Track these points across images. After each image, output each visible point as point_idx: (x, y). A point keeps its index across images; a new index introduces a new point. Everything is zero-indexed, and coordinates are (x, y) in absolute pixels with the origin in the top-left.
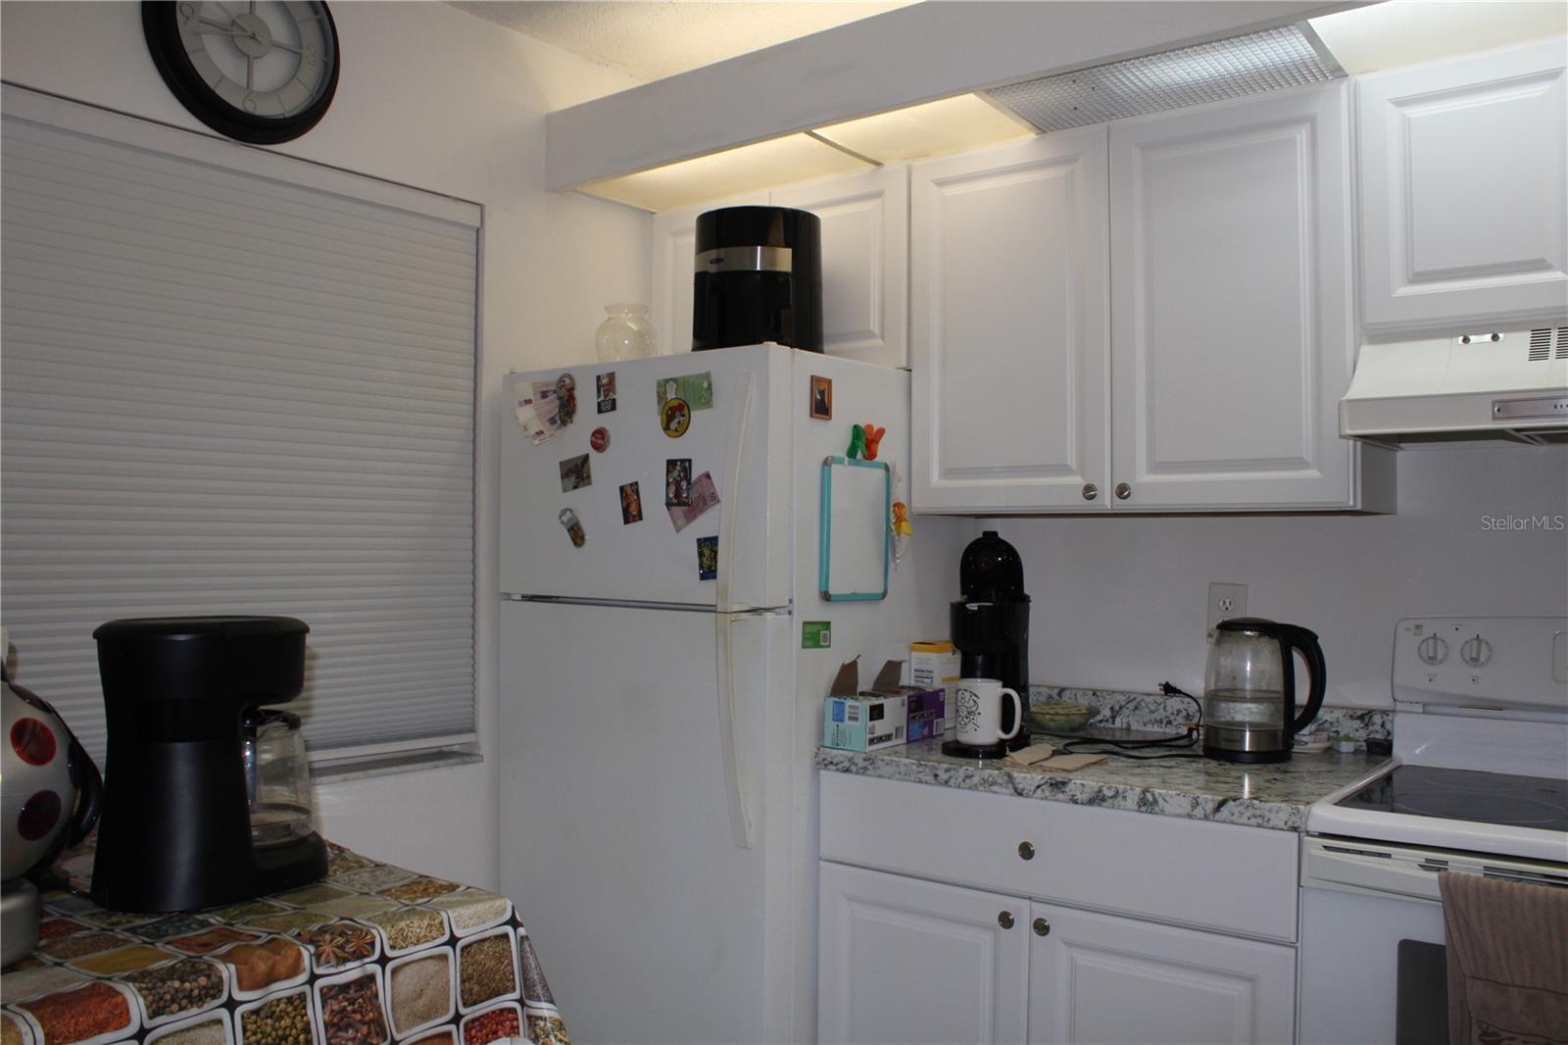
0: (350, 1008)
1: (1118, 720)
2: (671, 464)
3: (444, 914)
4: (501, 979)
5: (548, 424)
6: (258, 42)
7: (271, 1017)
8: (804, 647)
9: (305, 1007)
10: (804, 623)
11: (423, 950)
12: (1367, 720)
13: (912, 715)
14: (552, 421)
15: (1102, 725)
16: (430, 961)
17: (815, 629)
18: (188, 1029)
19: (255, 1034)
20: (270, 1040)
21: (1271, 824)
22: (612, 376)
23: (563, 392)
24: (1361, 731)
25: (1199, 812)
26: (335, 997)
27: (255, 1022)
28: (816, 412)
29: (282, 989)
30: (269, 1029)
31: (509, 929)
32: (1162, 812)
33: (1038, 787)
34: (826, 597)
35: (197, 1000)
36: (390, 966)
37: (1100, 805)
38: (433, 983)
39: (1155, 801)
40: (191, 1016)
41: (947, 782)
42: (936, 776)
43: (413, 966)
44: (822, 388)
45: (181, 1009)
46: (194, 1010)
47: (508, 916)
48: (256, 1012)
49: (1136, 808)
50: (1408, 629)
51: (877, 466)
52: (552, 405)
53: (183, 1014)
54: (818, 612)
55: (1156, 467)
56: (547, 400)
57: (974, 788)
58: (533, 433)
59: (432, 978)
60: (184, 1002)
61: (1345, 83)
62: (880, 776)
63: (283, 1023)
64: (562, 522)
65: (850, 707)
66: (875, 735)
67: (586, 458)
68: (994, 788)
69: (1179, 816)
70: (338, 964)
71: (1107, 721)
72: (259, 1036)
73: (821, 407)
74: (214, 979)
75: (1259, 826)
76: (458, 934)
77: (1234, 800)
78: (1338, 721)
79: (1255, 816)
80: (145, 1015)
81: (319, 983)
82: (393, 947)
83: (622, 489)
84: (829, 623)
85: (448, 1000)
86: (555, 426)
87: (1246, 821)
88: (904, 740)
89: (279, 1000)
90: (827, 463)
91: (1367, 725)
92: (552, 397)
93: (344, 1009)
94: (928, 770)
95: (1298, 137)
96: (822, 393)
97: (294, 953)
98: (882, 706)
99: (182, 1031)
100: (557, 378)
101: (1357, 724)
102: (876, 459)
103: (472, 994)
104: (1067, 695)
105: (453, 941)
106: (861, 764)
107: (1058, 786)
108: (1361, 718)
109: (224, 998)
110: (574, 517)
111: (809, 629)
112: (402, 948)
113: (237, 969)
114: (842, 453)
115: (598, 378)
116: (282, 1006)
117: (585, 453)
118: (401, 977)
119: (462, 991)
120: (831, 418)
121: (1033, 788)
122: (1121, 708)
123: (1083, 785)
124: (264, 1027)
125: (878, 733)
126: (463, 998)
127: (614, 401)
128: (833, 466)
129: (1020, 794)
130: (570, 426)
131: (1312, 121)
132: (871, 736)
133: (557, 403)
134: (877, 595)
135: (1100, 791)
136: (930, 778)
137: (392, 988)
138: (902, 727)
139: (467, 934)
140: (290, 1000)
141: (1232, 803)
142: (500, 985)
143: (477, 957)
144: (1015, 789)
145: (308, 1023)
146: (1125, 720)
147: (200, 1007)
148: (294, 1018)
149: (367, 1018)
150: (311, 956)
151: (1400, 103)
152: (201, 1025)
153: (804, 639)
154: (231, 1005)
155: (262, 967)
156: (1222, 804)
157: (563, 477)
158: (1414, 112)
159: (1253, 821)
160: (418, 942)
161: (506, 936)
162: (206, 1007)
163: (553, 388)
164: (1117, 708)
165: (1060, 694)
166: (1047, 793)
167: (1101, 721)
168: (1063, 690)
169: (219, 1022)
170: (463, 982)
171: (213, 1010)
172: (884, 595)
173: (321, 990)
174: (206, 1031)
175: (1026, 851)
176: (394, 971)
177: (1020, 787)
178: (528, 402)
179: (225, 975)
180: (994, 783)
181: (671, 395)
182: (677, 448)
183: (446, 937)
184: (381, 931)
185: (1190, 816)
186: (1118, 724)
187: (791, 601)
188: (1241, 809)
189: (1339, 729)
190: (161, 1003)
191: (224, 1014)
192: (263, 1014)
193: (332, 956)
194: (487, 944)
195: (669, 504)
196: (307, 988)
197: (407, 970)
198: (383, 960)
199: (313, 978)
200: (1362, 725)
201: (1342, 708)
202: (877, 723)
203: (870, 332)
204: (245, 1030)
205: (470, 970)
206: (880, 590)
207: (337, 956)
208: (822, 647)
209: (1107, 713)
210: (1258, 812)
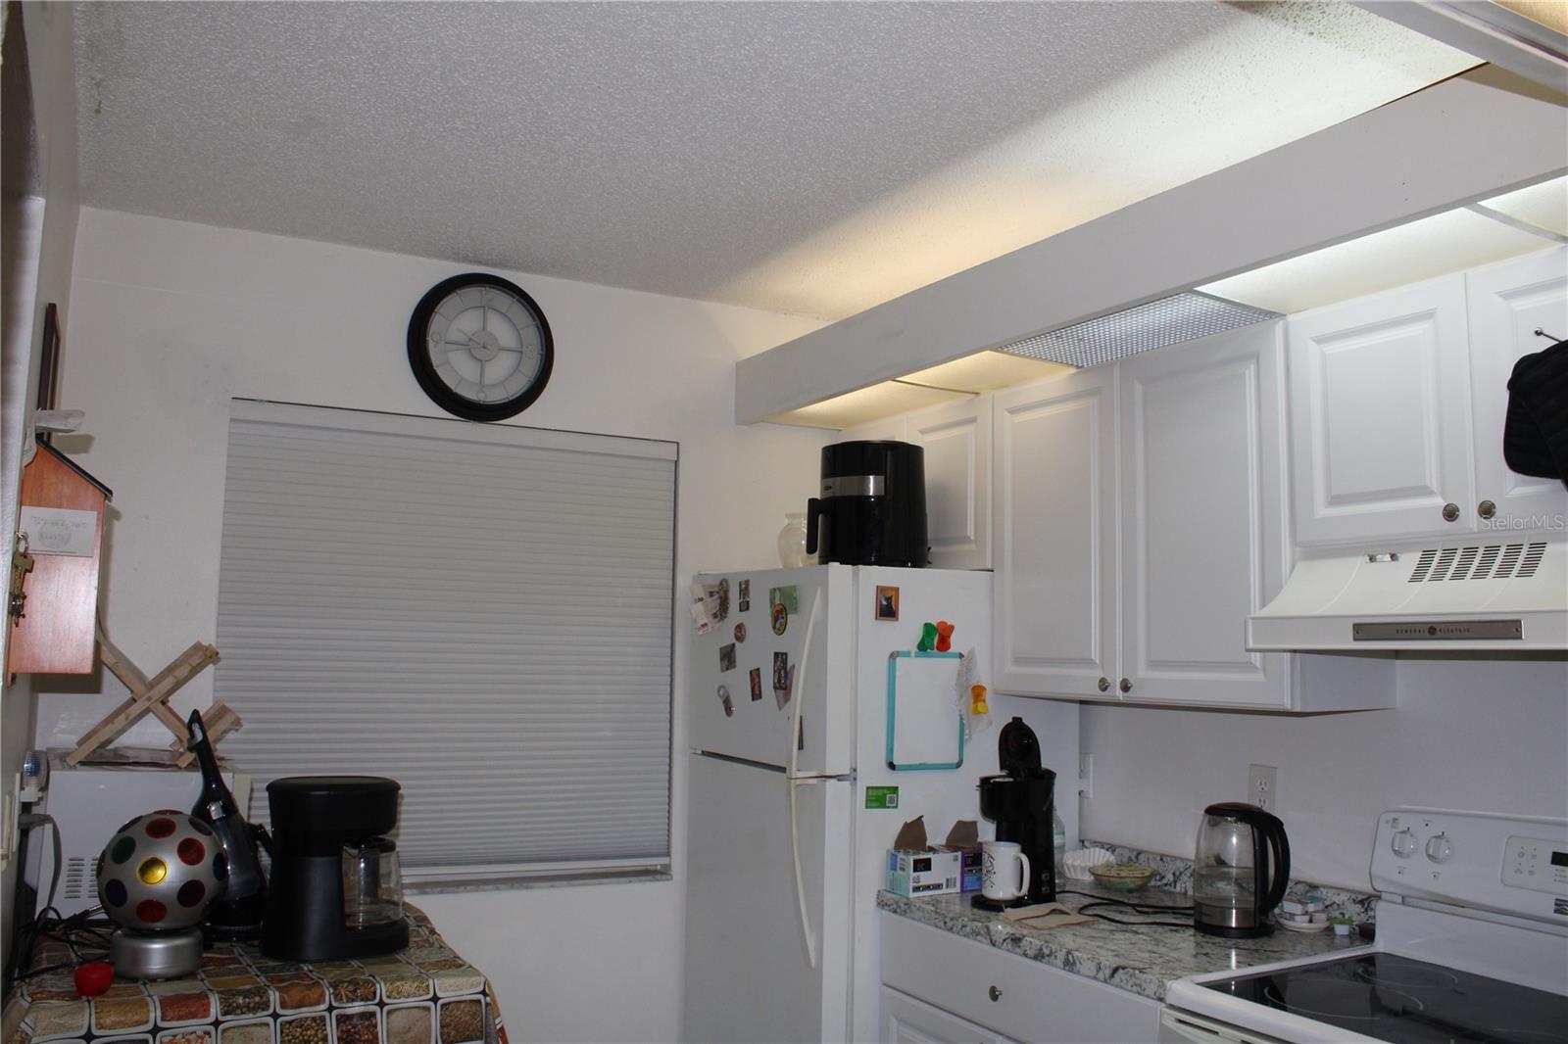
0: (352, 1030)
1: (1178, 885)
2: (776, 655)
3: (431, 982)
4: (474, 1030)
5: (711, 618)
6: (489, 349)
7: (300, 1027)
8: (867, 807)
9: (325, 1025)
10: (868, 788)
11: (411, 1002)
12: (1366, 906)
13: (966, 869)
14: (715, 616)
15: (1166, 888)
16: (416, 1010)
17: (880, 793)
18: (247, 1026)
19: (287, 1035)
20: (297, 1041)
21: (1146, 992)
22: (747, 582)
23: (722, 593)
24: (1362, 915)
25: (1101, 975)
26: (344, 1022)
27: (288, 1029)
28: (881, 616)
29: (306, 1012)
30: (298, 1034)
31: (481, 997)
32: (1078, 972)
33: (1004, 940)
34: (892, 766)
35: (254, 1009)
36: (386, 1009)
37: (1041, 961)
38: (419, 1024)
39: (1074, 963)
40: (248, 1018)
41: (951, 929)
42: (945, 923)
43: (404, 1011)
44: (889, 595)
45: (242, 1013)
46: (251, 1015)
47: (481, 989)
48: (290, 1023)
49: (1062, 966)
50: (1388, 822)
51: (953, 656)
52: (714, 603)
53: (244, 1016)
54: (886, 779)
55: (1153, 664)
56: (714, 598)
57: (966, 936)
58: (699, 625)
59: (418, 1021)
60: (244, 1010)
61: (1281, 323)
62: (913, 919)
63: (309, 1033)
64: (719, 695)
65: (901, 859)
66: (920, 884)
67: (734, 645)
68: (979, 938)
69: (1088, 977)
70: (347, 1002)
71: (1170, 885)
72: (290, 1037)
73: (887, 610)
74: (264, 999)
75: (1139, 993)
76: (439, 995)
77: (1123, 969)
78: (1343, 904)
79: (1136, 985)
80: (219, 1013)
81: (335, 1012)
82: (389, 997)
83: (751, 672)
84: (897, 788)
85: (430, 1037)
86: (717, 620)
87: (1129, 987)
88: (958, 889)
89: (307, 1018)
90: (893, 656)
91: (1366, 910)
92: (716, 596)
93: (349, 1030)
94: (941, 918)
95: (1247, 372)
96: (889, 599)
97: (320, 991)
98: (929, 860)
99: (243, 1026)
100: (718, 583)
101: (1358, 908)
102: (950, 650)
103: (449, 1036)
104: (1142, 857)
105: (435, 999)
106: (903, 907)
107: (1016, 940)
108: (1362, 902)
109: (271, 1011)
110: (726, 692)
111: (872, 793)
112: (395, 998)
113: (280, 996)
114: (912, 646)
115: (740, 584)
116: (309, 1022)
117: (731, 643)
118: (393, 1016)
119: (441, 1033)
120: (897, 619)
121: (1001, 941)
122: (1181, 873)
123: (1031, 942)
124: (294, 1033)
125: (923, 883)
126: (442, 1037)
127: (748, 602)
128: (898, 659)
129: (994, 945)
130: (726, 620)
131: (1257, 357)
132: (915, 884)
133: (719, 601)
134: (952, 764)
135: (1041, 949)
136: (942, 925)
137: (388, 1023)
138: (955, 879)
139: (446, 996)
140: (314, 1019)
141: (1121, 971)
142: (473, 1034)
143: (454, 1012)
144: (991, 941)
145: (326, 1036)
146: (1183, 886)
147: (254, 1014)
148: (317, 1030)
149: (363, 1038)
150: (330, 995)
151: (1321, 340)
152: (255, 1025)
153: (867, 800)
154: (275, 1016)
155: (297, 997)
156: (1115, 970)
157: (722, 659)
158: (1330, 349)
159: (1135, 989)
160: (408, 996)
161: (479, 1001)
162: (258, 1014)
163: (716, 589)
164: (1177, 873)
165: (1137, 857)
166: (1010, 947)
167: (1166, 885)
168: (1139, 853)
169: (267, 1025)
170: (442, 1027)
171: (262, 1016)
172: (959, 765)
173: (337, 1016)
174: (259, 1029)
175: (994, 995)
176: (389, 1012)
177: (994, 938)
178: (701, 600)
179: (272, 998)
180: (979, 934)
181: (777, 602)
182: (781, 644)
183: (431, 995)
184: (383, 985)
185: (1095, 978)
186: (1178, 889)
187: (855, 770)
188: (1127, 977)
189: (1345, 912)
190: (231, 1008)
191: (270, 1020)
192: (294, 1024)
193: (344, 997)
194: (463, 1005)
195: (775, 688)
196: (327, 1014)
197: (398, 1013)
198: (381, 1004)
199: (331, 1009)
200: (1363, 910)
201: (1348, 891)
202: (923, 874)
203: (969, 538)
204: (282, 1032)
205: (448, 1020)
206: (956, 760)
207: (347, 996)
208: (888, 807)
209: (1170, 877)
210: (1138, 982)
